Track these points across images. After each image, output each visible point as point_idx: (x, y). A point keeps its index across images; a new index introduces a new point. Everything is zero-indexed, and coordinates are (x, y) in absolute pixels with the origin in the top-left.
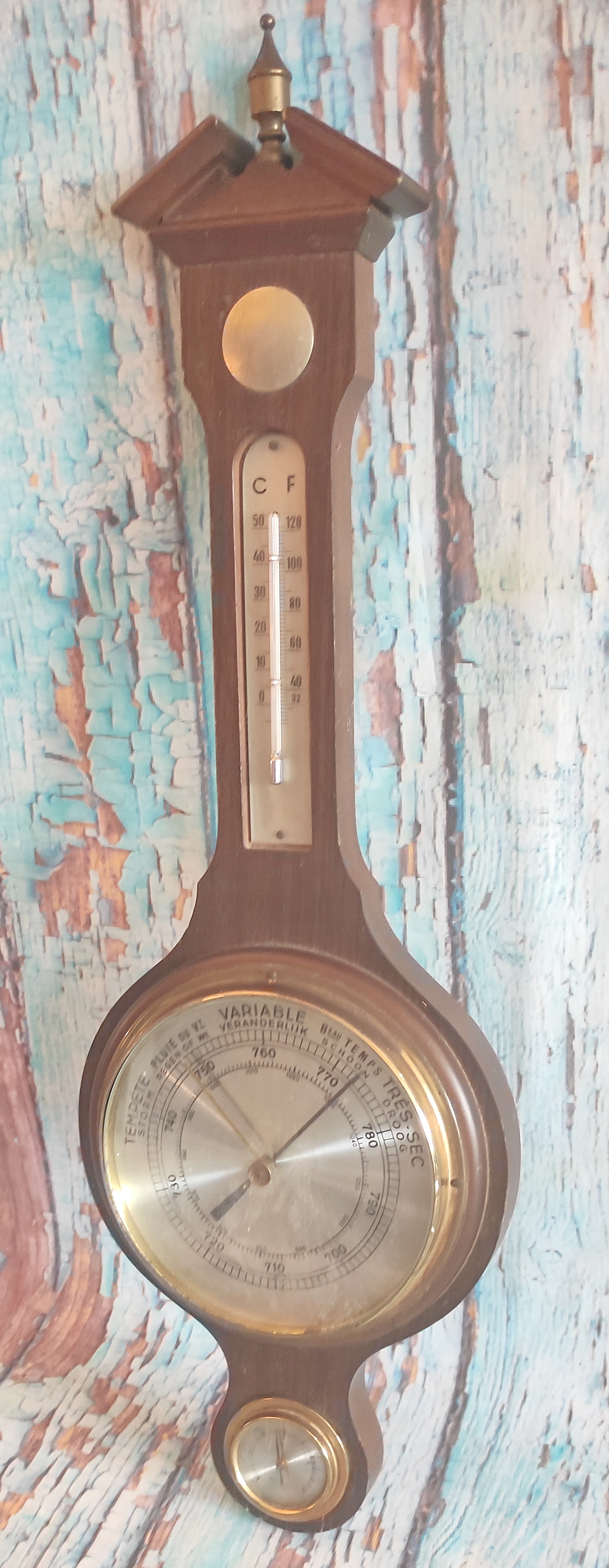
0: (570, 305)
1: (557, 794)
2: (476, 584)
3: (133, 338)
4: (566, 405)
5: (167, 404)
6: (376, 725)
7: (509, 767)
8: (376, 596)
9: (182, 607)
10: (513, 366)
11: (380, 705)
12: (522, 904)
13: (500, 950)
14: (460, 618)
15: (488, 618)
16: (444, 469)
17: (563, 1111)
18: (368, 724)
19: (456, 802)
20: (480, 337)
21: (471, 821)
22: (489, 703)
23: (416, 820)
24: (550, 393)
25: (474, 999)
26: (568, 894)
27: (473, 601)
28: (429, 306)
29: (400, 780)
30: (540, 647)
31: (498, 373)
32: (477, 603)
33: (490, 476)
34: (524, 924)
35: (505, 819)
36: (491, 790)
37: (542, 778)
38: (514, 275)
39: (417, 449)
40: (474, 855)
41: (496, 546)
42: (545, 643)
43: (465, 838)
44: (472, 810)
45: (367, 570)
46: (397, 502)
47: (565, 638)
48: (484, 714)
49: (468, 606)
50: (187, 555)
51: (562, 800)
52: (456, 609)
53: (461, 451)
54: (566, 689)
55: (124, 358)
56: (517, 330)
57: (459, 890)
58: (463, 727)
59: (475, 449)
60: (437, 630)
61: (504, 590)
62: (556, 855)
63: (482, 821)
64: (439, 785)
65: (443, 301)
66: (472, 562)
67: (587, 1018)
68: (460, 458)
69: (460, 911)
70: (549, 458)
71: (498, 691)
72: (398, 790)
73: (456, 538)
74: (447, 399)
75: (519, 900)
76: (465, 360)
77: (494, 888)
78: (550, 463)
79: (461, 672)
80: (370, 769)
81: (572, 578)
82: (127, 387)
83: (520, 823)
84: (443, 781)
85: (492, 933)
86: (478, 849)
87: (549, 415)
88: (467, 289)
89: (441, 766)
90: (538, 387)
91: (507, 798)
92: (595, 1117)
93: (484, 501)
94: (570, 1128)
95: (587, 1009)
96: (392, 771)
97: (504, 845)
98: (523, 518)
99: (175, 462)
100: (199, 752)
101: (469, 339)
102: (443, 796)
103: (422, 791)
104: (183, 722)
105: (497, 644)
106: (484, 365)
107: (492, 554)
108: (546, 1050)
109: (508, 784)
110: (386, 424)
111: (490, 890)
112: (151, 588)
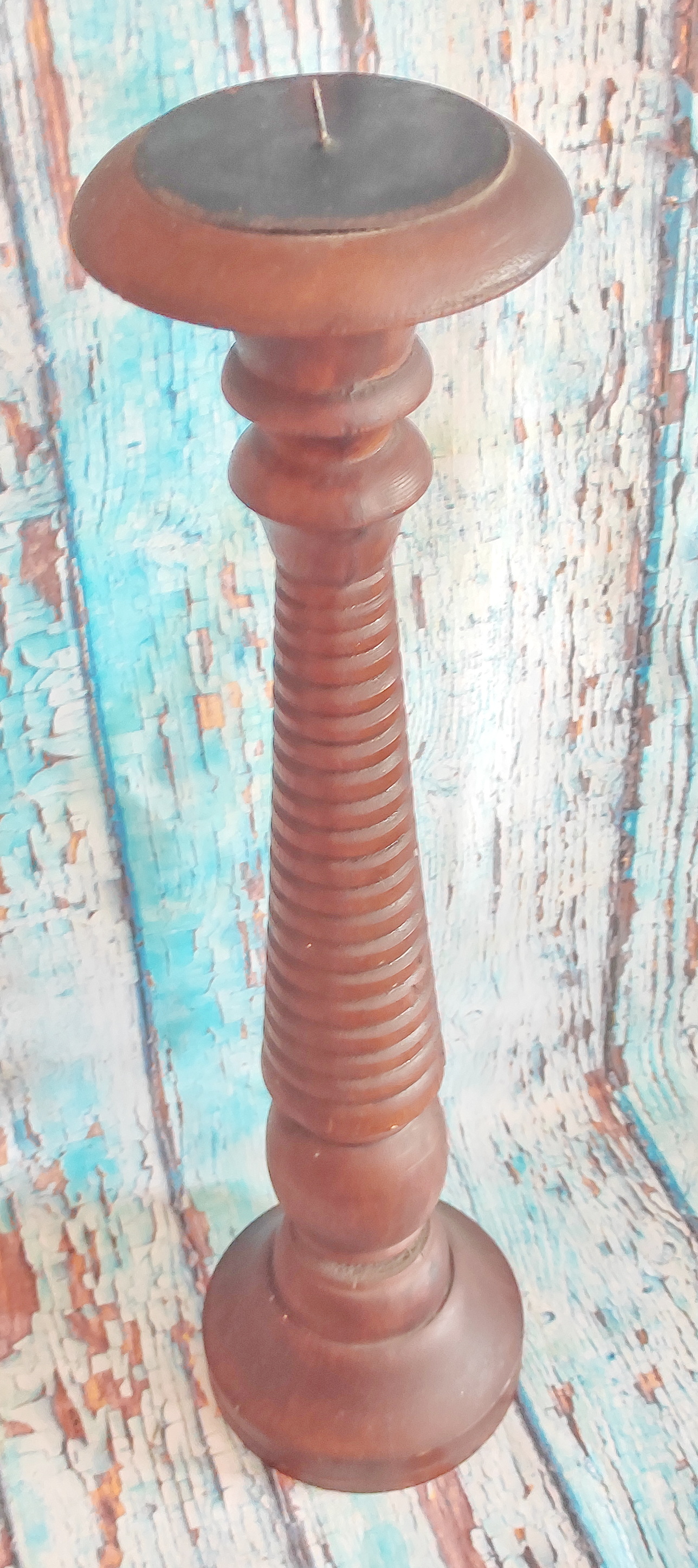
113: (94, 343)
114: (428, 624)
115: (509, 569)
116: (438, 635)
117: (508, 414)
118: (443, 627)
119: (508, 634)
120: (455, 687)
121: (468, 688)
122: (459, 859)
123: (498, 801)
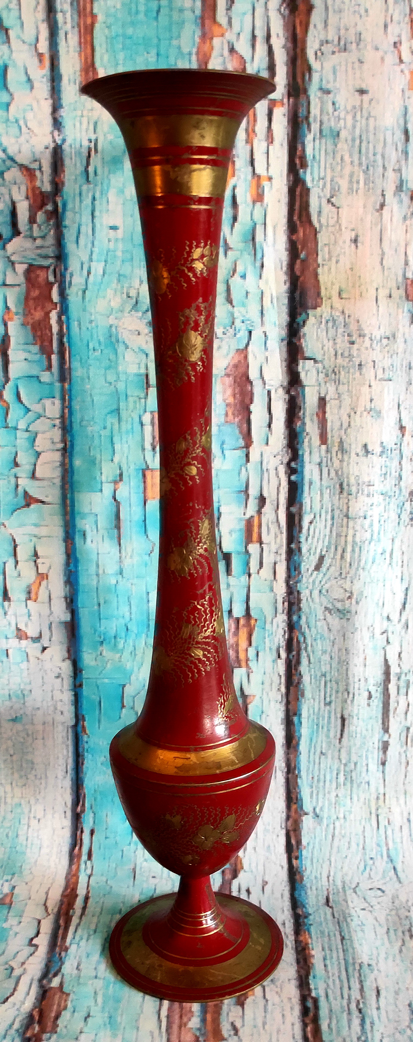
0: (402, 71)
1: (381, 470)
2: (319, 294)
3: (24, 78)
4: (396, 149)
5: (53, 137)
6: (230, 413)
7: (343, 446)
8: (234, 303)
9: (54, 316)
10: (354, 117)
11: (234, 396)
12: (351, 565)
13: (330, 606)
14: (304, 322)
15: (327, 322)
16: (295, 198)
17: (378, 748)
18: (224, 412)
19: (297, 477)
20: (328, 92)
21: (309, 494)
22: (327, 393)
23: (261, 495)
24: (385, 140)
25: (306, 651)
26: (387, 555)
27: (315, 308)
28: (287, 65)
29: (248, 460)
30: (371, 345)
31: (342, 122)
32: (319, 309)
33: (333, 205)
34: (352, 582)
35: (338, 491)
36: (327, 466)
37: (369, 456)
38: (358, 45)
39: (273, 181)
40: (311, 523)
41: (337, 262)
42: (375, 342)
43: (304, 508)
44: (311, 483)
45: (228, 281)
46: (255, 224)
47: (391, 339)
48: (322, 402)
49: (311, 312)
50: (63, 270)
51: (385, 474)
52: (301, 314)
53: (309, 184)
54: (390, 380)
55: (16, 96)
56: (358, 87)
57: (297, 553)
58: (304, 414)
59: (321, 183)
60: (284, 333)
61: (342, 299)
62: (379, 522)
63: (319, 492)
64: (282, 463)
65: (299, 62)
66: (316, 275)
67: (401, 663)
68: (308, 190)
69: (297, 572)
70: (383, 191)
71: (335, 382)
72: (247, 469)
73: (302, 256)
74: (299, 141)
75: (348, 560)
76: (315, 110)
77: (327, 551)
78: (383, 195)
79: (303, 367)
80: (223, 452)
81: (398, 289)
82: (17, 121)
83: (351, 494)
84: (286, 460)
85: (324, 591)
86: (315, 517)
87: (383, 157)
88: (319, 54)
89: (284, 447)
90: (375, 134)
91: (340, 473)
92: (405, 752)
93: (328, 226)
94: (383, 764)
95: (402, 656)
96: (240, 454)
97: (337, 513)
98: (359, 239)
99: (57, 187)
100: (61, 446)
101: (319, 94)
102: (286, 473)
103: (267, 470)
104: (49, 418)
105: (335, 344)
106: (331, 114)
107: (333, 269)
108: (366, 694)
109: (342, 461)
110: (248, 159)
111: (323, 553)
112: (27, 298)
113: (93, 137)
114: (329, 442)
115: (400, 413)
116: (337, 455)
117: (400, 273)
118: (342, 449)
119: (397, 474)
120: (350, 509)
121: (362, 514)
122: (351, 690)
123: (388, 642)
